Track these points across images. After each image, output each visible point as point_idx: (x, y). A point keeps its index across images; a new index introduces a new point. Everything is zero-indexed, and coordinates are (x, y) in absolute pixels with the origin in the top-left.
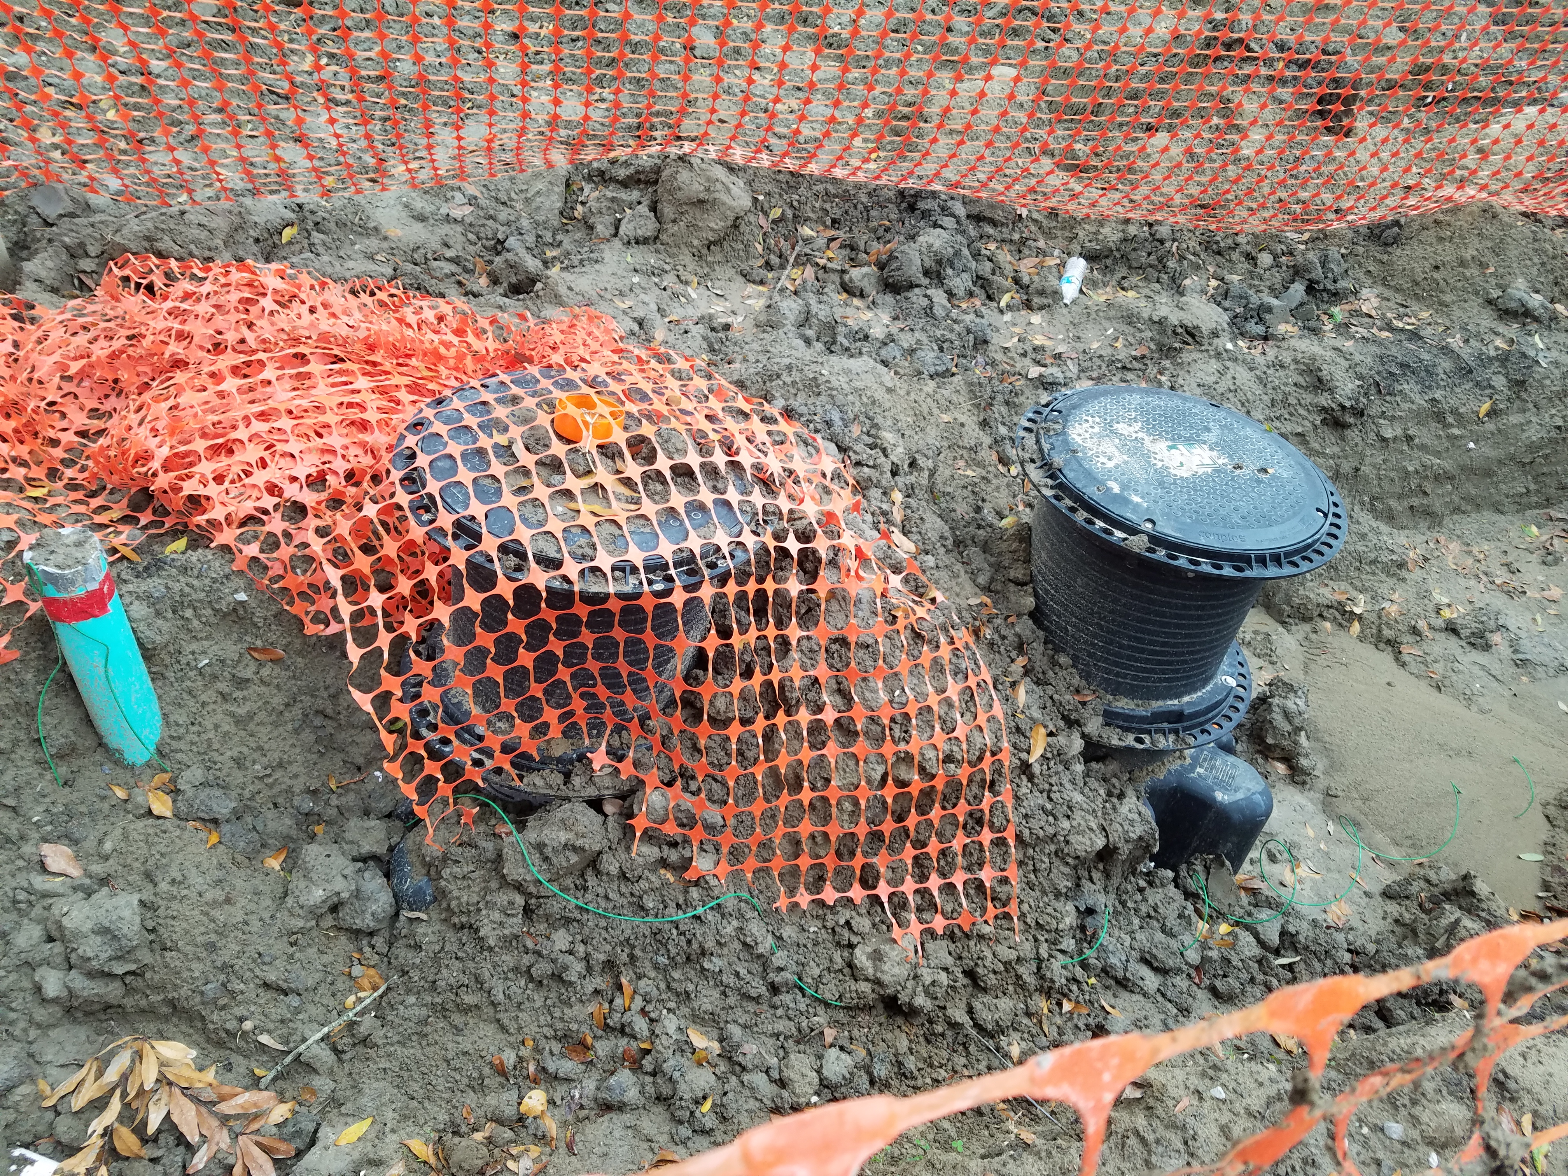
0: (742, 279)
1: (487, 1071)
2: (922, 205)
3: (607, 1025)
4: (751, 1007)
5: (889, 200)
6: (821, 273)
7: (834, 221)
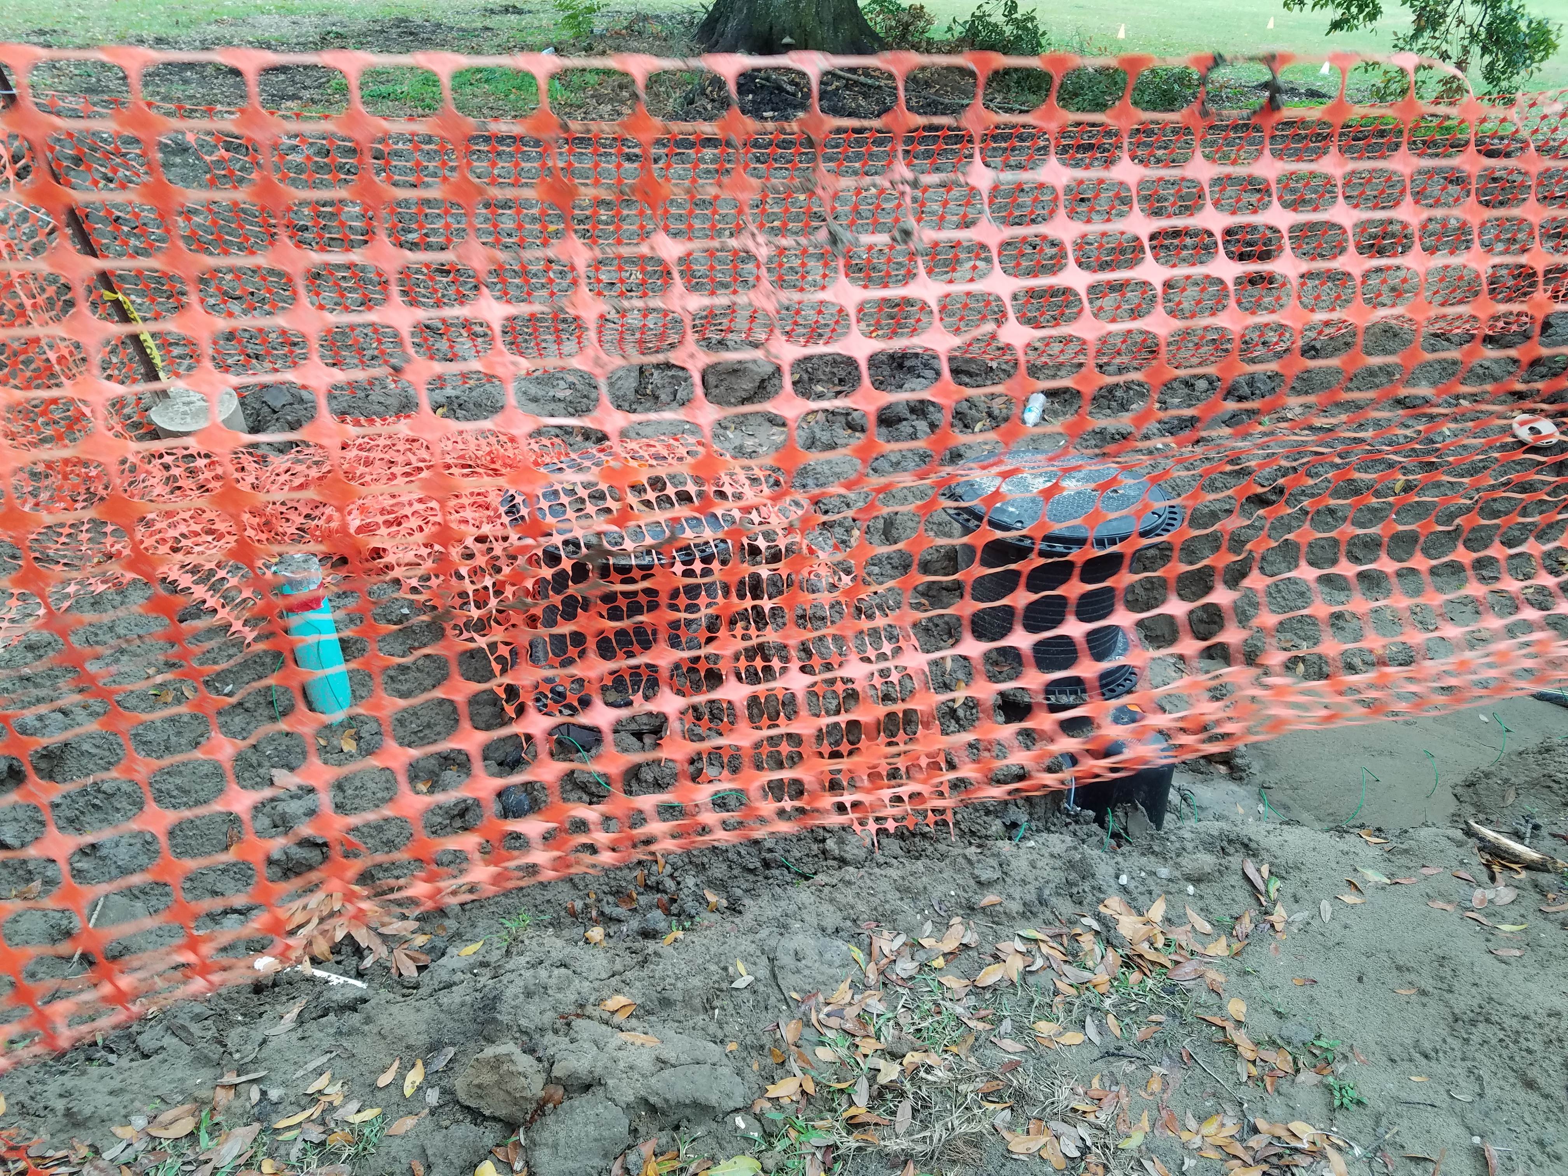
0: (768, 424)
1: (563, 913)
2: (908, 363)
3: (646, 885)
4: (751, 878)
5: (883, 362)
6: (830, 417)
7: (841, 381)
